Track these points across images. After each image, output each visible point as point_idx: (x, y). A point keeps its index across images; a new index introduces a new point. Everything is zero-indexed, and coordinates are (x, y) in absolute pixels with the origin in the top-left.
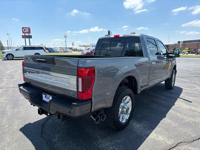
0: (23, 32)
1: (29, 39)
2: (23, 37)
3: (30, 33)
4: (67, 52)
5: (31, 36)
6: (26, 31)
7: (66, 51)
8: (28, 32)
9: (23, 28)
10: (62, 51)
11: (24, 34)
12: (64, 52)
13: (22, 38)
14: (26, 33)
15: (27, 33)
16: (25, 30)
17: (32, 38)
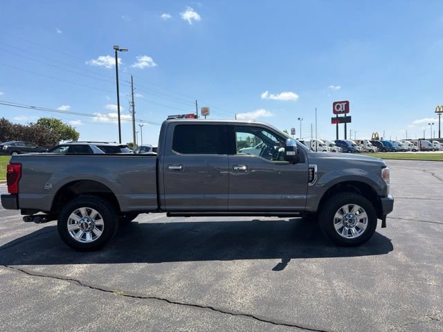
0: (335, 112)
1: (345, 125)
2: (334, 121)
3: (348, 112)
4: (431, 150)
5: (350, 117)
6: (340, 109)
7: (430, 148)
8: (344, 109)
9: (334, 104)
10: (416, 148)
11: (335, 116)
12: (422, 150)
13: (332, 123)
14: (340, 112)
15: (343, 112)
16: (338, 107)
17: (350, 122)
